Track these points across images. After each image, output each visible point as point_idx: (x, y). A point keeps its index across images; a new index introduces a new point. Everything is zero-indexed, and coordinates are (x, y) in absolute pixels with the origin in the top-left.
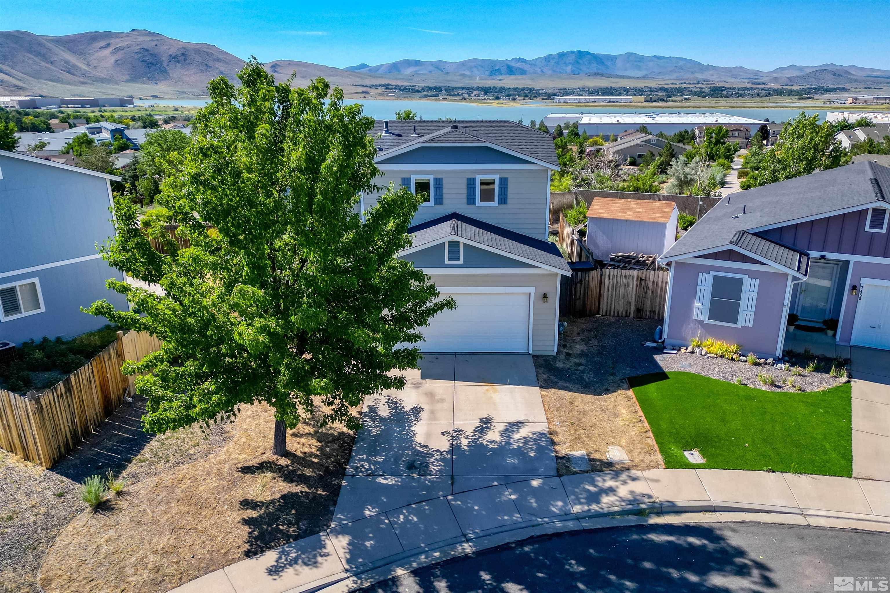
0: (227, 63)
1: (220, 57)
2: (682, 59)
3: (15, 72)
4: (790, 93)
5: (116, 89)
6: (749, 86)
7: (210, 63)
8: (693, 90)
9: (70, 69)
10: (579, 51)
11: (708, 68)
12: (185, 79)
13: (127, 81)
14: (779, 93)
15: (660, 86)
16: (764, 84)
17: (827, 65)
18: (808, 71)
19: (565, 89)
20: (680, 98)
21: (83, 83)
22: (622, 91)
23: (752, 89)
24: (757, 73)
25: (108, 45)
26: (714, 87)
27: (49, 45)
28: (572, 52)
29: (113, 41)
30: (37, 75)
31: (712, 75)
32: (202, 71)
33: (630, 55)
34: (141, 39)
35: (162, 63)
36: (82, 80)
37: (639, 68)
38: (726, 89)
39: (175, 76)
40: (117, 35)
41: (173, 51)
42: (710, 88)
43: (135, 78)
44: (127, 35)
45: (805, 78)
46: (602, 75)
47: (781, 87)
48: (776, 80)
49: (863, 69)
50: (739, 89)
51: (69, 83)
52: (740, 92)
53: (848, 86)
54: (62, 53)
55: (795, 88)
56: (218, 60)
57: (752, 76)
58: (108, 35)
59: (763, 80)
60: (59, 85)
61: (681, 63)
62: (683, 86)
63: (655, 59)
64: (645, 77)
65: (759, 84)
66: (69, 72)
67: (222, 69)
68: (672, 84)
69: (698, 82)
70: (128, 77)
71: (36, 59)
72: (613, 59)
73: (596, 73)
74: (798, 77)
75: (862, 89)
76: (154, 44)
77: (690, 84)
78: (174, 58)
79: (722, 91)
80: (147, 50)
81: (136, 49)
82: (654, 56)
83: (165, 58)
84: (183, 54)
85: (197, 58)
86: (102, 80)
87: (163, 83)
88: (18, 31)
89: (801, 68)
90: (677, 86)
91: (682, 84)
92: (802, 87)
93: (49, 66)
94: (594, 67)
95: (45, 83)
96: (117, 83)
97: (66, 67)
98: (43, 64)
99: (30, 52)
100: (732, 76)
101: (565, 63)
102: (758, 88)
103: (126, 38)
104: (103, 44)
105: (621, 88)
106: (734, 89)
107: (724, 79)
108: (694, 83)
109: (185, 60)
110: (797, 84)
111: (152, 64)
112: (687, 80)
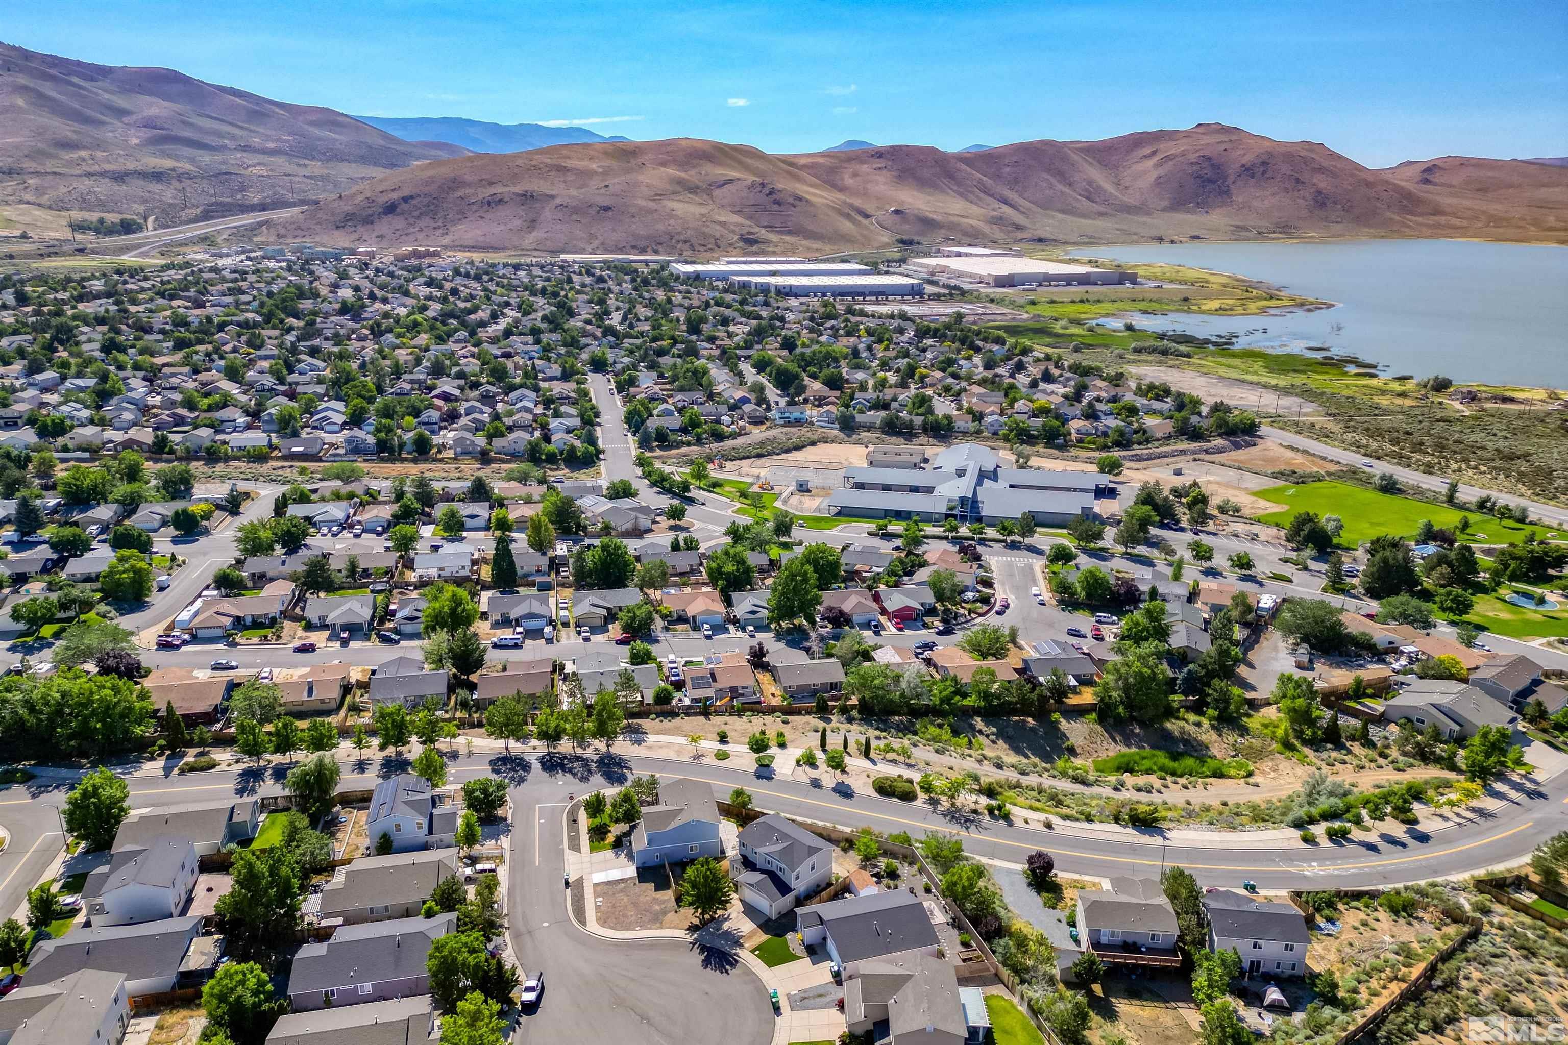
0: (1334, 175)
1: (1326, 164)
3: (1021, 201)
5: (1145, 223)
7: (1305, 177)
9: (1092, 193)
12: (1255, 203)
13: (1164, 210)
21: (1101, 214)
25: (1154, 153)
27: (1076, 157)
29: (1162, 146)
30: (1045, 205)
32: (1286, 190)
34: (1206, 140)
35: (1225, 178)
36: (1101, 209)
39: (1240, 199)
40: (1171, 135)
41: (1248, 159)
43: (1178, 204)
44: (1187, 134)
51: (1084, 216)
54: (1086, 166)
56: (1321, 170)
58: (1160, 136)
60: (1069, 218)
66: (1088, 198)
67: (1322, 185)
70: (1166, 203)
71: (1052, 180)
76: (1223, 147)
78: (1248, 171)
80: (1209, 159)
81: (1193, 157)
83: (1232, 170)
84: (1264, 163)
85: (1285, 169)
86: (1129, 209)
87: (1218, 211)
88: (1042, 142)
93: (1066, 190)
95: (1053, 217)
96: (1148, 214)
97: (1086, 190)
98: (1060, 187)
99: (1048, 171)
103: (1184, 141)
104: (1147, 151)
109: (1264, 173)
111: (1210, 181)
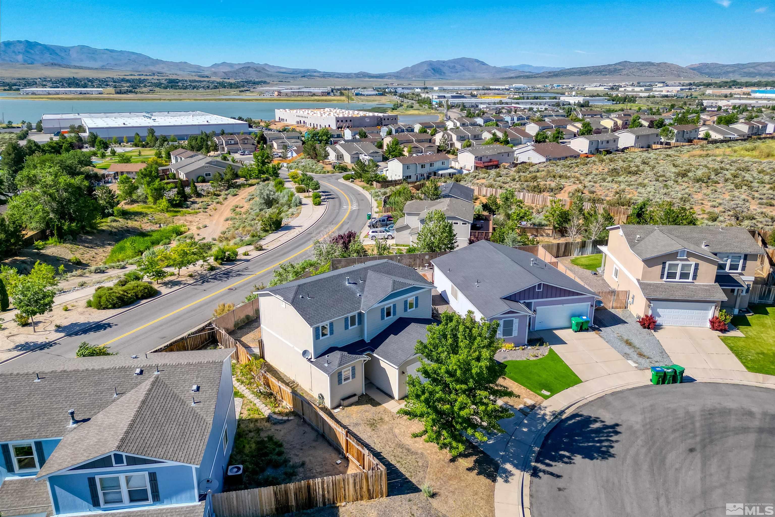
2: (133, 53)
4: (231, 86)
6: (197, 78)
8: (153, 81)
10: (27, 42)
11: (158, 62)
14: (222, 85)
15: (122, 77)
16: (207, 77)
17: (248, 63)
18: (237, 67)
19: (24, 79)
20: (144, 90)
22: (86, 81)
23: (201, 81)
24: (199, 67)
26: (170, 79)
28: (19, 42)
31: (163, 68)
33: (83, 47)
37: (95, 60)
38: (180, 81)
42: (166, 80)
45: (236, 73)
46: (60, 65)
47: (221, 80)
48: (215, 74)
49: (273, 67)
50: (190, 81)
52: (193, 84)
53: (267, 79)
55: (232, 81)
57: (196, 70)
59: (206, 73)
61: (133, 57)
62: (143, 77)
63: (109, 53)
64: (103, 68)
65: (203, 77)
68: (131, 75)
69: (154, 74)
72: (66, 50)
73: (52, 64)
74: (231, 72)
75: (277, 82)
77: (147, 75)
79: (177, 83)
82: (106, 49)
89: (231, 65)
90: (137, 77)
91: (140, 75)
92: (237, 80)
94: (48, 57)
100: (180, 69)
101: (14, 52)
102: (205, 81)
105: (84, 79)
106: (186, 81)
107: (173, 72)
108: (150, 75)
110: (232, 77)
112: (144, 71)
